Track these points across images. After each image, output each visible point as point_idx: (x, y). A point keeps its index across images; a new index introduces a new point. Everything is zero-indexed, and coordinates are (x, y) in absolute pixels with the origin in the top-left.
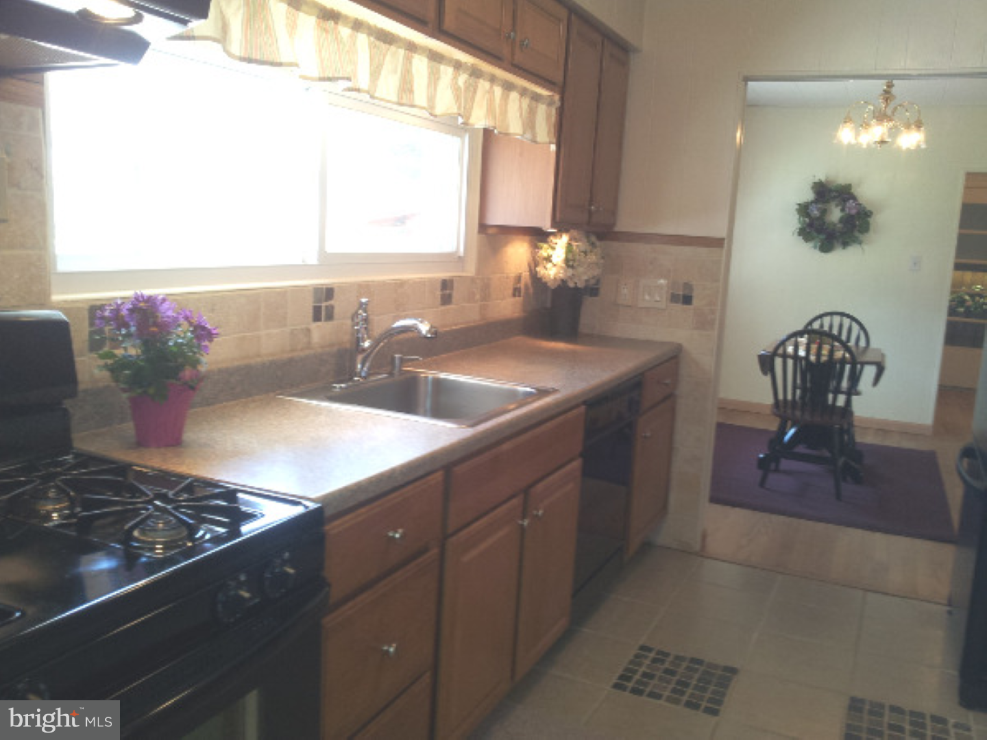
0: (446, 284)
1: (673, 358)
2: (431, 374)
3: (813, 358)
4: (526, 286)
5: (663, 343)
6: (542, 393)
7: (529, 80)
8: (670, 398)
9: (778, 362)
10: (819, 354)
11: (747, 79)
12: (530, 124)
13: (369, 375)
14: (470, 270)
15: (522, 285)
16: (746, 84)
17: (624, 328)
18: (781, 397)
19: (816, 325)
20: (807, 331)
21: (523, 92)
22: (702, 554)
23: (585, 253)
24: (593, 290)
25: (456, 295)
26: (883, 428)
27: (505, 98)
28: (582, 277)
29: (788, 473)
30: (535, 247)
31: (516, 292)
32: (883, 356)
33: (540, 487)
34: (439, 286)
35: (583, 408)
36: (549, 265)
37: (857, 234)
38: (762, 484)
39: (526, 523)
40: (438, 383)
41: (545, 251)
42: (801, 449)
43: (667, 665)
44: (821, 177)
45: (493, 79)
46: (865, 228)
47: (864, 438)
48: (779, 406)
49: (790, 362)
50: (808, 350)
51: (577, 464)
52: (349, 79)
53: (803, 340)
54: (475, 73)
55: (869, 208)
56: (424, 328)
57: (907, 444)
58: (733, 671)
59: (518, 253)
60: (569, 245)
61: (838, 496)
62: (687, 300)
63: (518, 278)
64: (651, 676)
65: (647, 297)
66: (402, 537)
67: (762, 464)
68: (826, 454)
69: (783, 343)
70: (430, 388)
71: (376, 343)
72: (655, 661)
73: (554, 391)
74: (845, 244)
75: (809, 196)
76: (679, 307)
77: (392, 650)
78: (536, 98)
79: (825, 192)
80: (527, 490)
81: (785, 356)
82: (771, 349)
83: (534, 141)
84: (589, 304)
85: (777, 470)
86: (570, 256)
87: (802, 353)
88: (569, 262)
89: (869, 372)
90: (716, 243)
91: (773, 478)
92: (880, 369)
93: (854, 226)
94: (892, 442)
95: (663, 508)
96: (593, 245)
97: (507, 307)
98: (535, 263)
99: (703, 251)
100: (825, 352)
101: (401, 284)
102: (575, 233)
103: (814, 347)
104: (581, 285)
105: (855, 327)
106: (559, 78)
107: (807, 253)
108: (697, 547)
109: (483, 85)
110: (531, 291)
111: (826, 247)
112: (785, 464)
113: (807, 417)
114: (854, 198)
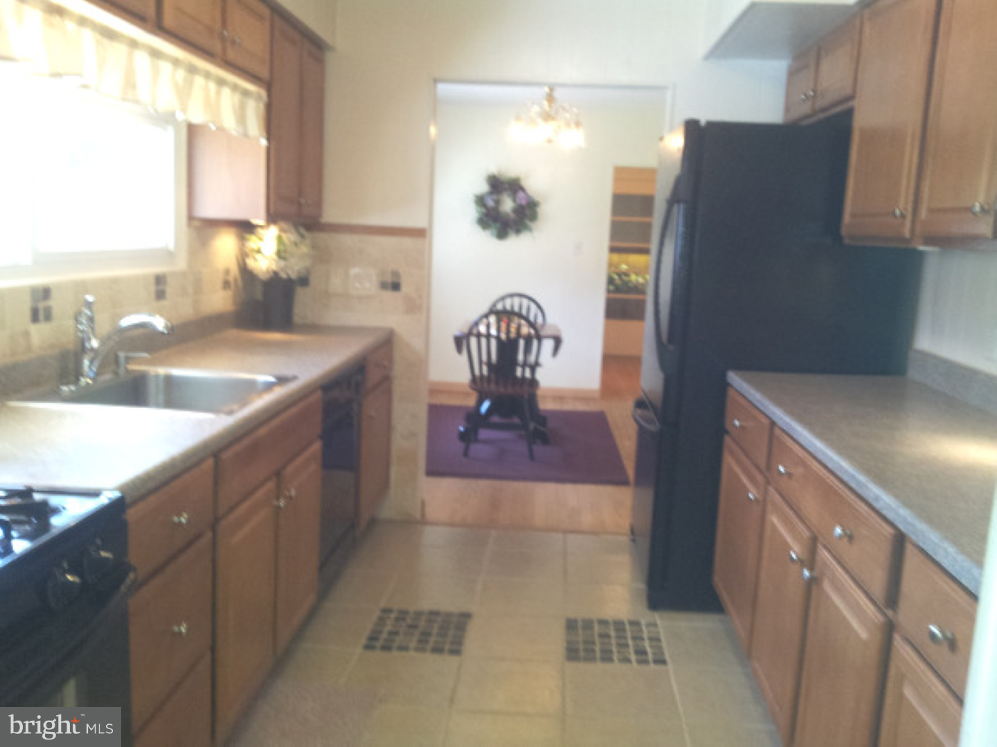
0: (160, 280)
1: (387, 342)
2: (162, 371)
3: (503, 336)
4: (236, 280)
5: (376, 329)
6: (282, 380)
7: (239, 76)
8: (387, 379)
9: (473, 341)
10: (508, 332)
11: (436, 81)
12: (241, 118)
13: (98, 374)
14: (181, 264)
15: (231, 279)
16: (435, 87)
17: (336, 316)
18: (477, 372)
19: (500, 307)
20: (493, 311)
21: (235, 88)
22: (423, 521)
23: (296, 244)
24: (304, 281)
25: (169, 290)
26: (560, 396)
27: (218, 93)
28: (294, 268)
29: (485, 442)
30: (242, 239)
31: (226, 284)
32: (559, 330)
33: (290, 469)
34: (152, 281)
35: (319, 394)
36: (258, 256)
37: (528, 222)
38: (466, 454)
39: (282, 503)
40: (169, 380)
41: (253, 242)
42: (496, 419)
43: (409, 621)
44: (493, 170)
45: (207, 75)
46: (534, 217)
47: (546, 405)
48: (475, 381)
49: (484, 341)
50: (499, 329)
51: (317, 446)
52: (79, 75)
53: (492, 319)
54: (192, 70)
55: (536, 198)
56: (160, 323)
57: (580, 407)
58: (466, 616)
59: (225, 246)
60: (280, 239)
61: (532, 457)
62: (396, 287)
63: (227, 272)
64: (396, 633)
65: (357, 285)
66: (189, 520)
67: (463, 437)
68: (516, 420)
69: (476, 324)
70: (162, 385)
71: (103, 342)
72: (397, 619)
73: (295, 378)
74: (518, 231)
75: (483, 188)
76: (389, 295)
77: (183, 630)
78: (246, 93)
79: (499, 185)
80: (278, 474)
81: (479, 335)
82: (466, 330)
83: (246, 135)
84: (301, 294)
85: (477, 440)
86: (282, 248)
87: (493, 332)
88: (280, 255)
89: (548, 345)
90: (420, 233)
91: (475, 449)
92: (558, 341)
93: (525, 215)
94: (568, 406)
95: (385, 484)
96: (302, 236)
97: (219, 301)
98: (243, 255)
99: (407, 242)
100: (513, 330)
101: (115, 281)
102: (283, 225)
103: (503, 326)
104: (293, 276)
105: (533, 307)
106: (264, 73)
107: (485, 240)
108: (418, 516)
109: (199, 81)
110: (240, 283)
111: (502, 234)
112: (484, 434)
113: (502, 390)
114: (522, 189)
